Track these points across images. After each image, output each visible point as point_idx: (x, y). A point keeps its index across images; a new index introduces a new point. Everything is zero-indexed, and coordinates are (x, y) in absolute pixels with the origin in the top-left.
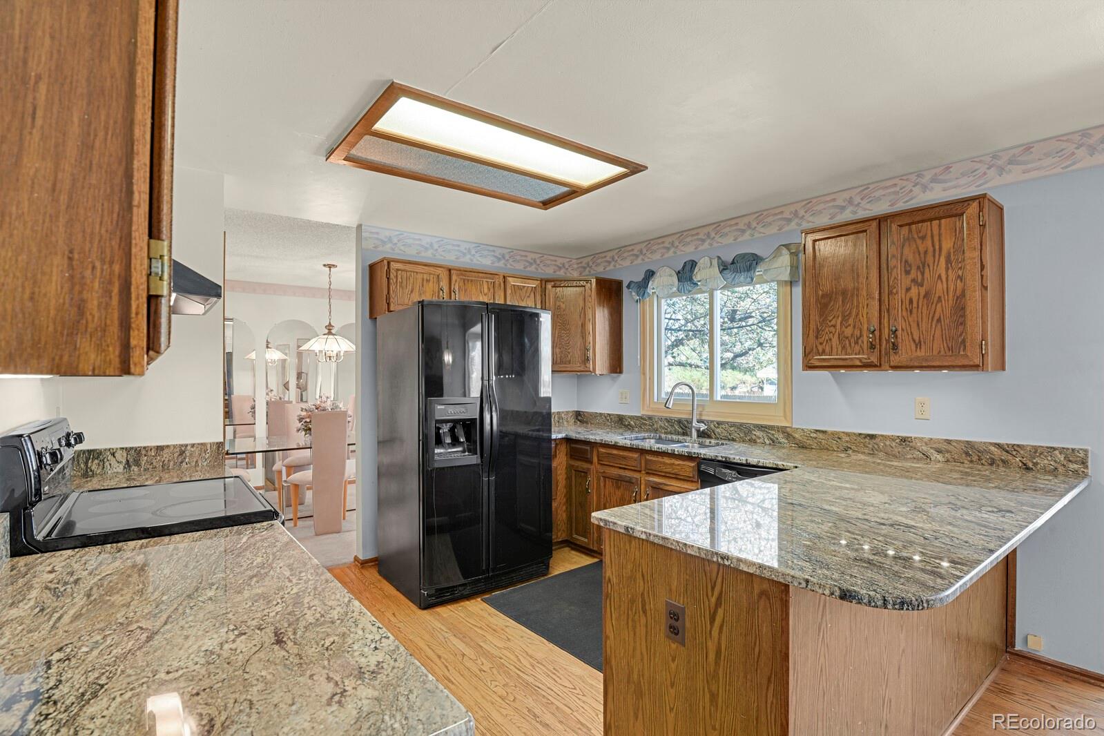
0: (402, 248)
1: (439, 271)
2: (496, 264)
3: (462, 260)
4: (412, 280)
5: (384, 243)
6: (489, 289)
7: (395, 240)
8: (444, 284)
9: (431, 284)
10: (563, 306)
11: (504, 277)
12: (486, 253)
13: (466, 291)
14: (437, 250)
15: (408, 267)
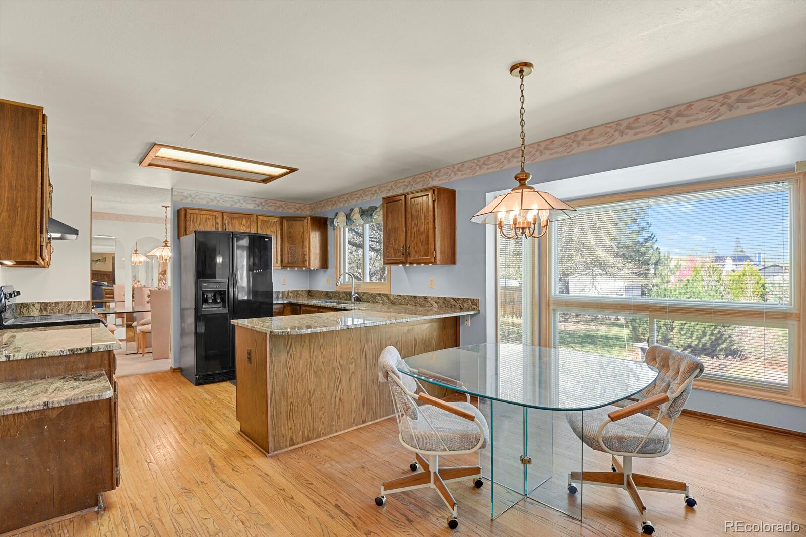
0: (198, 200)
1: (216, 213)
2: (257, 208)
3: (234, 206)
4: (199, 218)
5: (186, 198)
6: (247, 223)
7: (193, 196)
8: (219, 220)
9: (211, 220)
10: (292, 232)
11: (257, 216)
12: (250, 202)
13: (232, 224)
14: (219, 201)
15: (197, 212)
